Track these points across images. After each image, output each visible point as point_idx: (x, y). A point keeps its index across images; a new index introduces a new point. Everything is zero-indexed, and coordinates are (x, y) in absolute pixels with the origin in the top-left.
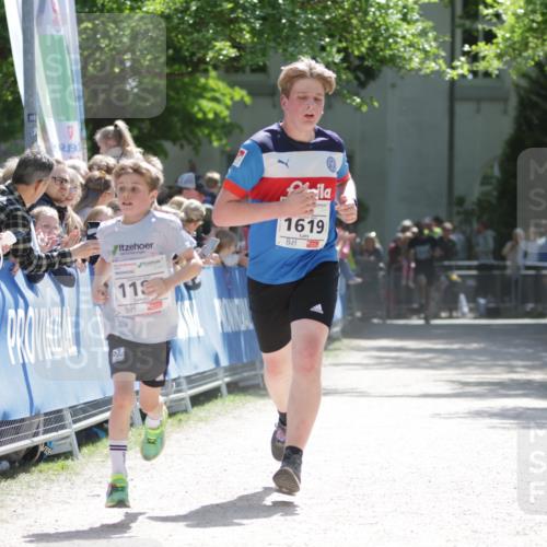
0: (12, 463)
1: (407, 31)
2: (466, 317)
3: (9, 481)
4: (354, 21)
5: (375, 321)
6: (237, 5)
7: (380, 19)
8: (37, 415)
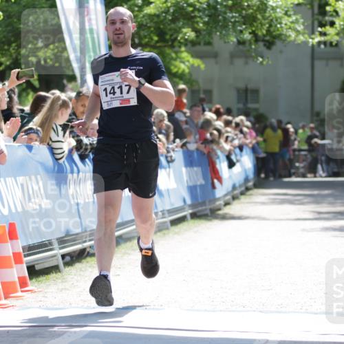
0: (72, 257)
3: (70, 268)
4: (259, 16)
6: (195, 9)
8: (86, 231)
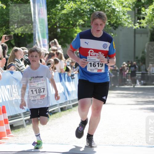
1: (124, 17)
2: (138, 86)
3: (29, 126)
5: (117, 86)
7: (118, 15)
